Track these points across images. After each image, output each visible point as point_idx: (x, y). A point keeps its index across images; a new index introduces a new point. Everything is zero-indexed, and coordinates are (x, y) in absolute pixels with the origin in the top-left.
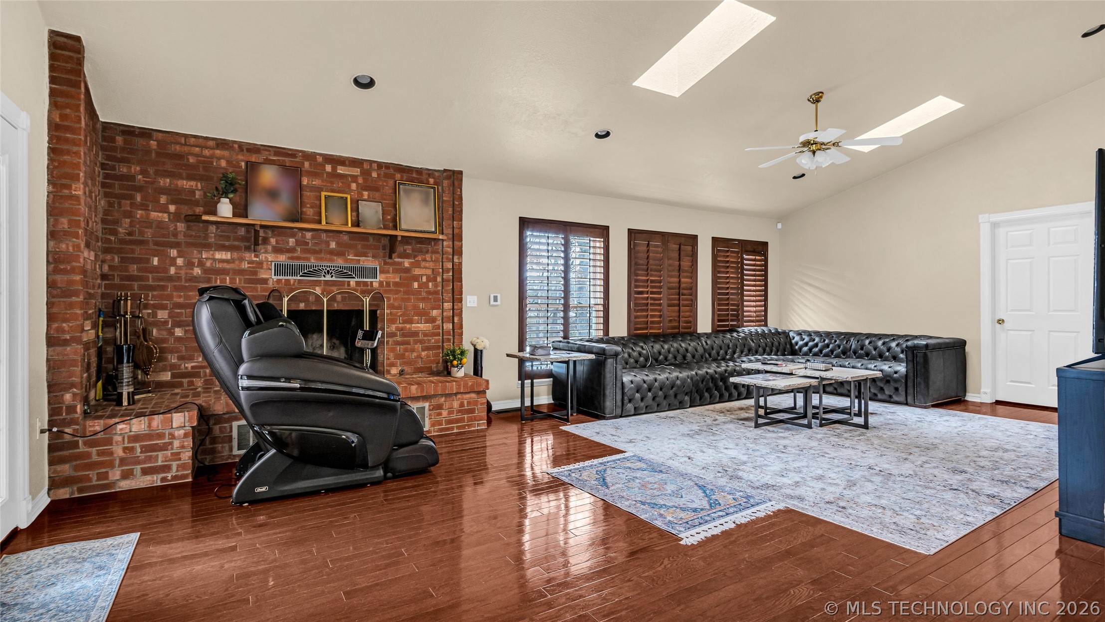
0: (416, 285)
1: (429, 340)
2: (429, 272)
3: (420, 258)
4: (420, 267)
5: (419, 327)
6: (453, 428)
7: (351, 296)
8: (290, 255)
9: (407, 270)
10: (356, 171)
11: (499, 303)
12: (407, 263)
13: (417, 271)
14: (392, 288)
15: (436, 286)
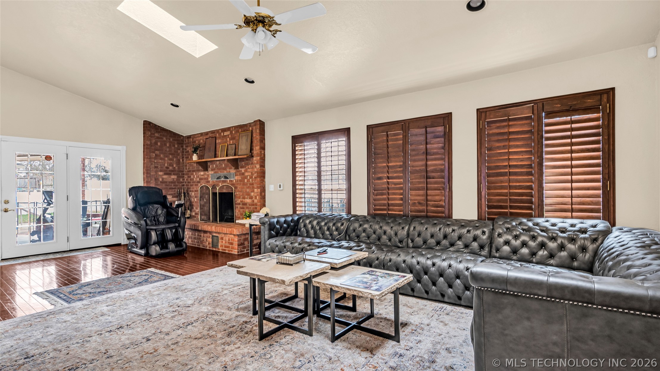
0: (246, 180)
1: (251, 208)
2: (250, 174)
3: (247, 167)
4: (247, 172)
5: (247, 201)
6: (244, 251)
7: (228, 187)
8: (214, 171)
9: (243, 174)
10: (228, 133)
11: (282, 188)
12: (243, 170)
13: (246, 174)
14: (239, 182)
15: (252, 181)
